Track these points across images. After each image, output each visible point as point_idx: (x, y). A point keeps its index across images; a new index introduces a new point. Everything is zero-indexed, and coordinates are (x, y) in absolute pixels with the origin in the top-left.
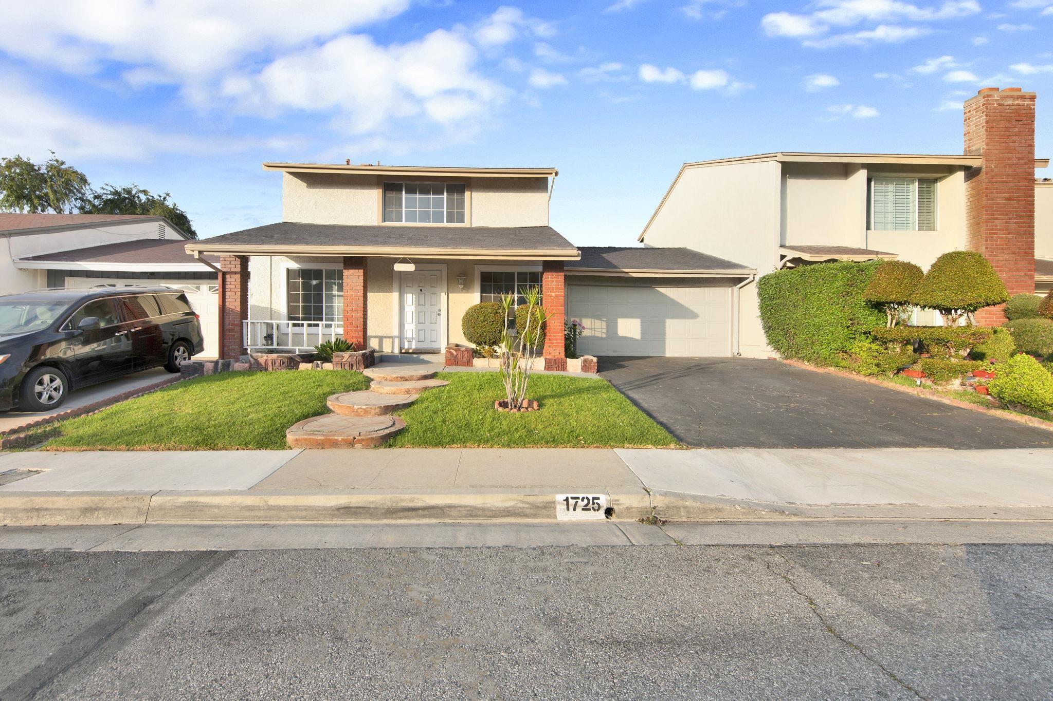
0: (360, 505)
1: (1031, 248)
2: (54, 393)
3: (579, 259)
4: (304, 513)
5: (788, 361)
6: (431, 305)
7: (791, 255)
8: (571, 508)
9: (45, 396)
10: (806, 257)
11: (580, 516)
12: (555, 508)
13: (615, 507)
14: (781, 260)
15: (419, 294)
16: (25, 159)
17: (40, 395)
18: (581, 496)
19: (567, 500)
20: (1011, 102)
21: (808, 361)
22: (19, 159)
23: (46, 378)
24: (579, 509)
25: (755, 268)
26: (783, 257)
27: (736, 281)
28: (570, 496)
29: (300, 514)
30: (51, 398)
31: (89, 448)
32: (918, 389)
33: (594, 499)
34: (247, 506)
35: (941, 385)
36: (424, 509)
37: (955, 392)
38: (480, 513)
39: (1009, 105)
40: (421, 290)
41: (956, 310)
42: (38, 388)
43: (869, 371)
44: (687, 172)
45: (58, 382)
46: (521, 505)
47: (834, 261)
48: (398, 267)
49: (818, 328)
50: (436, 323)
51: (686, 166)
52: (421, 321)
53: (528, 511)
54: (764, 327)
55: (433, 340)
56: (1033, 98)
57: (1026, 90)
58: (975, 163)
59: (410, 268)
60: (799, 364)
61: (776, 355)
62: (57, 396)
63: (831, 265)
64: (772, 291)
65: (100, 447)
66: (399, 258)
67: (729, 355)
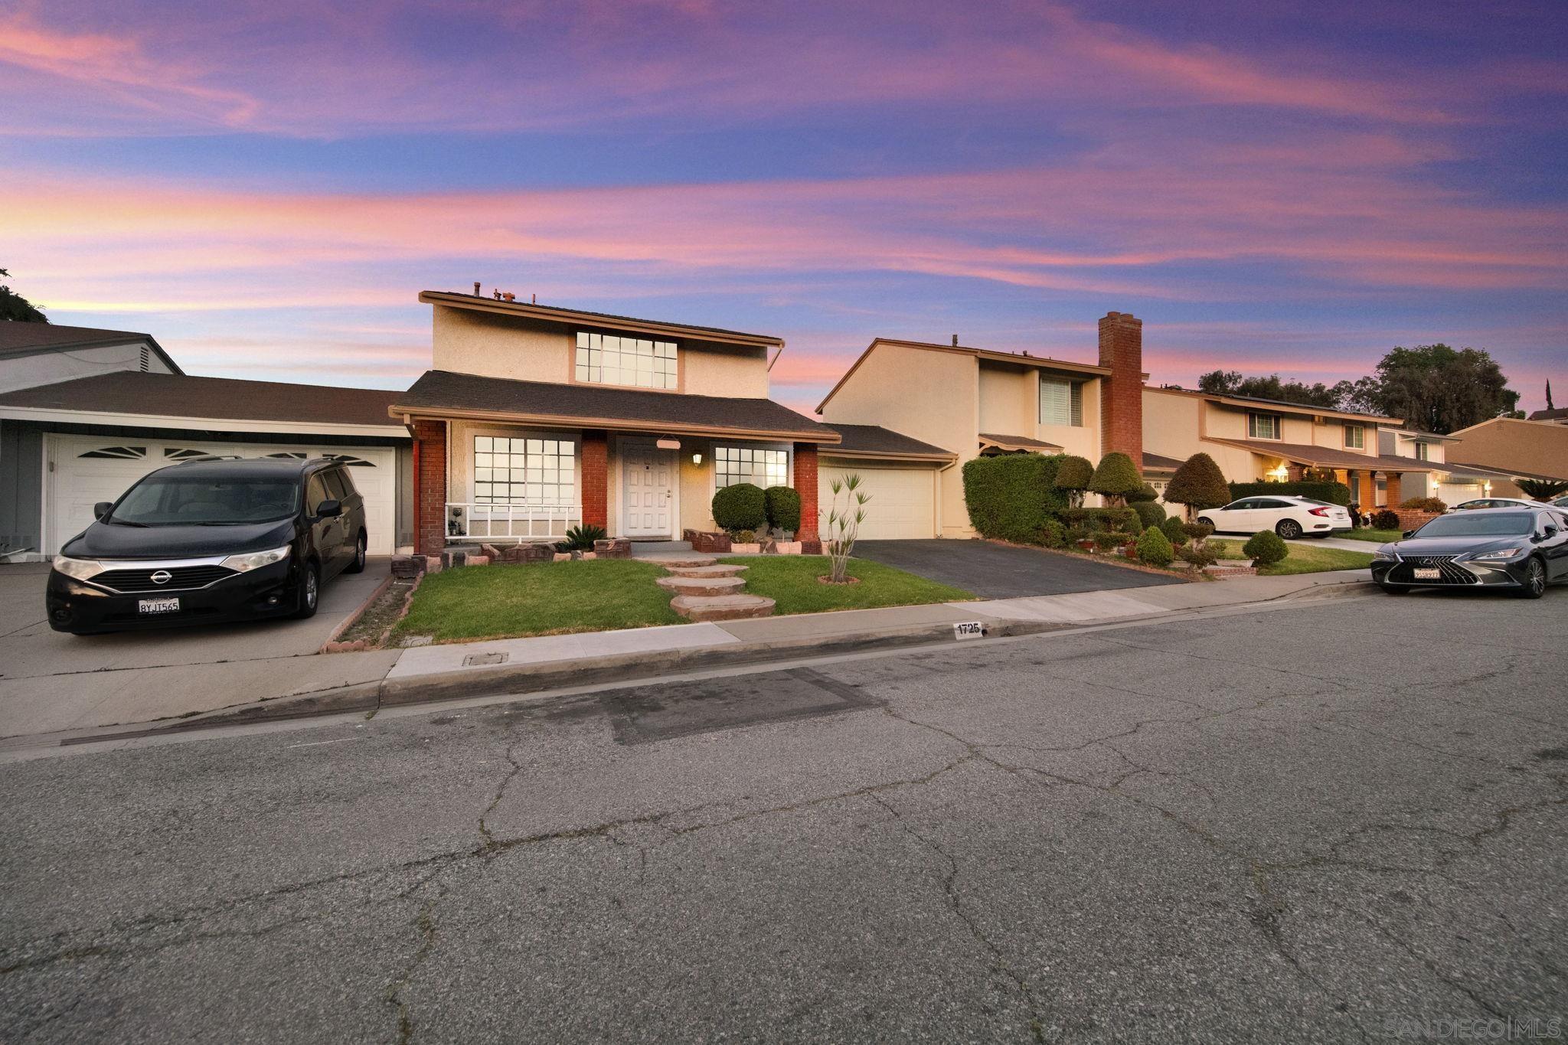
0: (835, 642)
1: (1140, 445)
3: (840, 442)
4: (798, 652)
5: (991, 540)
6: (660, 486)
7: (989, 444)
8: (963, 632)
10: (1003, 447)
11: (968, 635)
12: (954, 633)
13: (987, 629)
14: (980, 448)
15: (645, 472)
18: (967, 624)
19: (960, 627)
20: (1128, 326)
21: (1009, 539)
24: (968, 633)
25: (956, 453)
26: (981, 445)
27: (938, 465)
28: (961, 624)
29: (796, 652)
31: (491, 637)
32: (1092, 555)
33: (975, 624)
34: (756, 651)
35: (1106, 552)
36: (876, 641)
37: (1116, 556)
38: (911, 640)
39: (1127, 328)
40: (648, 468)
41: (1114, 495)
43: (1057, 545)
44: (880, 347)
46: (935, 633)
47: (1022, 451)
48: (662, 444)
49: (1018, 509)
50: (665, 506)
51: (878, 341)
52: (647, 504)
53: (940, 636)
54: (969, 509)
55: (662, 526)
56: (1140, 324)
57: (1136, 317)
58: (1108, 373)
59: (676, 445)
60: (1001, 542)
61: (980, 536)
63: (1021, 456)
64: (977, 477)
65: (503, 636)
66: (663, 434)
67: (932, 537)
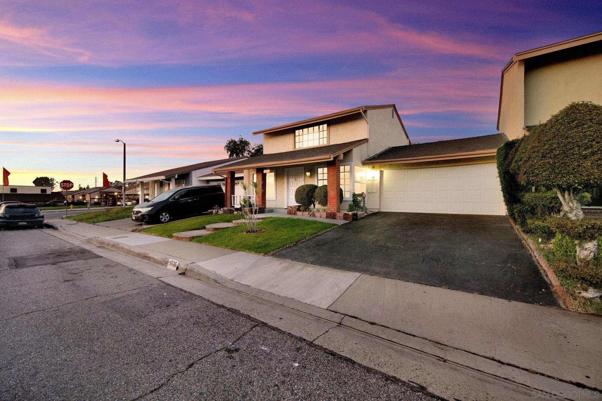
2: (166, 219)
8: (171, 264)
9: (163, 219)
11: (171, 267)
13: (179, 267)
15: (295, 181)
16: (233, 140)
17: (162, 219)
19: (171, 262)
22: (232, 140)
23: (164, 214)
28: (172, 260)
30: (165, 220)
33: (176, 262)
40: (296, 179)
42: (161, 217)
45: (168, 215)
60: (512, 222)
62: (167, 219)
